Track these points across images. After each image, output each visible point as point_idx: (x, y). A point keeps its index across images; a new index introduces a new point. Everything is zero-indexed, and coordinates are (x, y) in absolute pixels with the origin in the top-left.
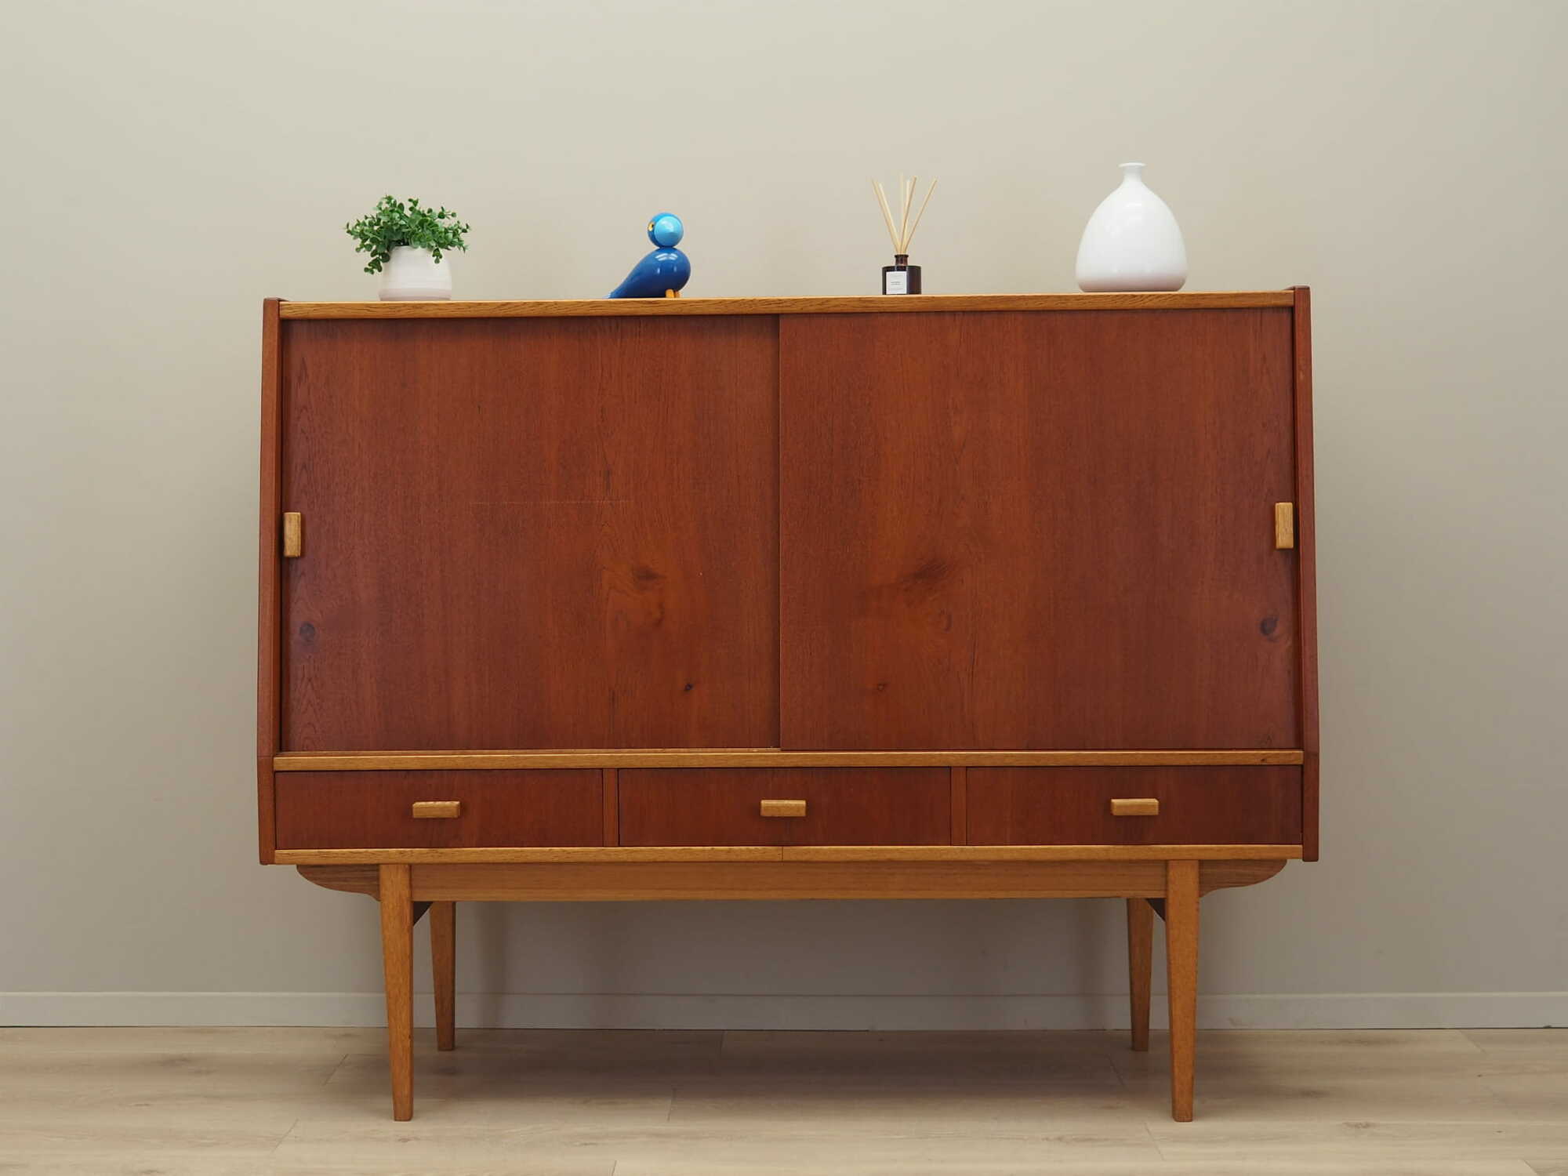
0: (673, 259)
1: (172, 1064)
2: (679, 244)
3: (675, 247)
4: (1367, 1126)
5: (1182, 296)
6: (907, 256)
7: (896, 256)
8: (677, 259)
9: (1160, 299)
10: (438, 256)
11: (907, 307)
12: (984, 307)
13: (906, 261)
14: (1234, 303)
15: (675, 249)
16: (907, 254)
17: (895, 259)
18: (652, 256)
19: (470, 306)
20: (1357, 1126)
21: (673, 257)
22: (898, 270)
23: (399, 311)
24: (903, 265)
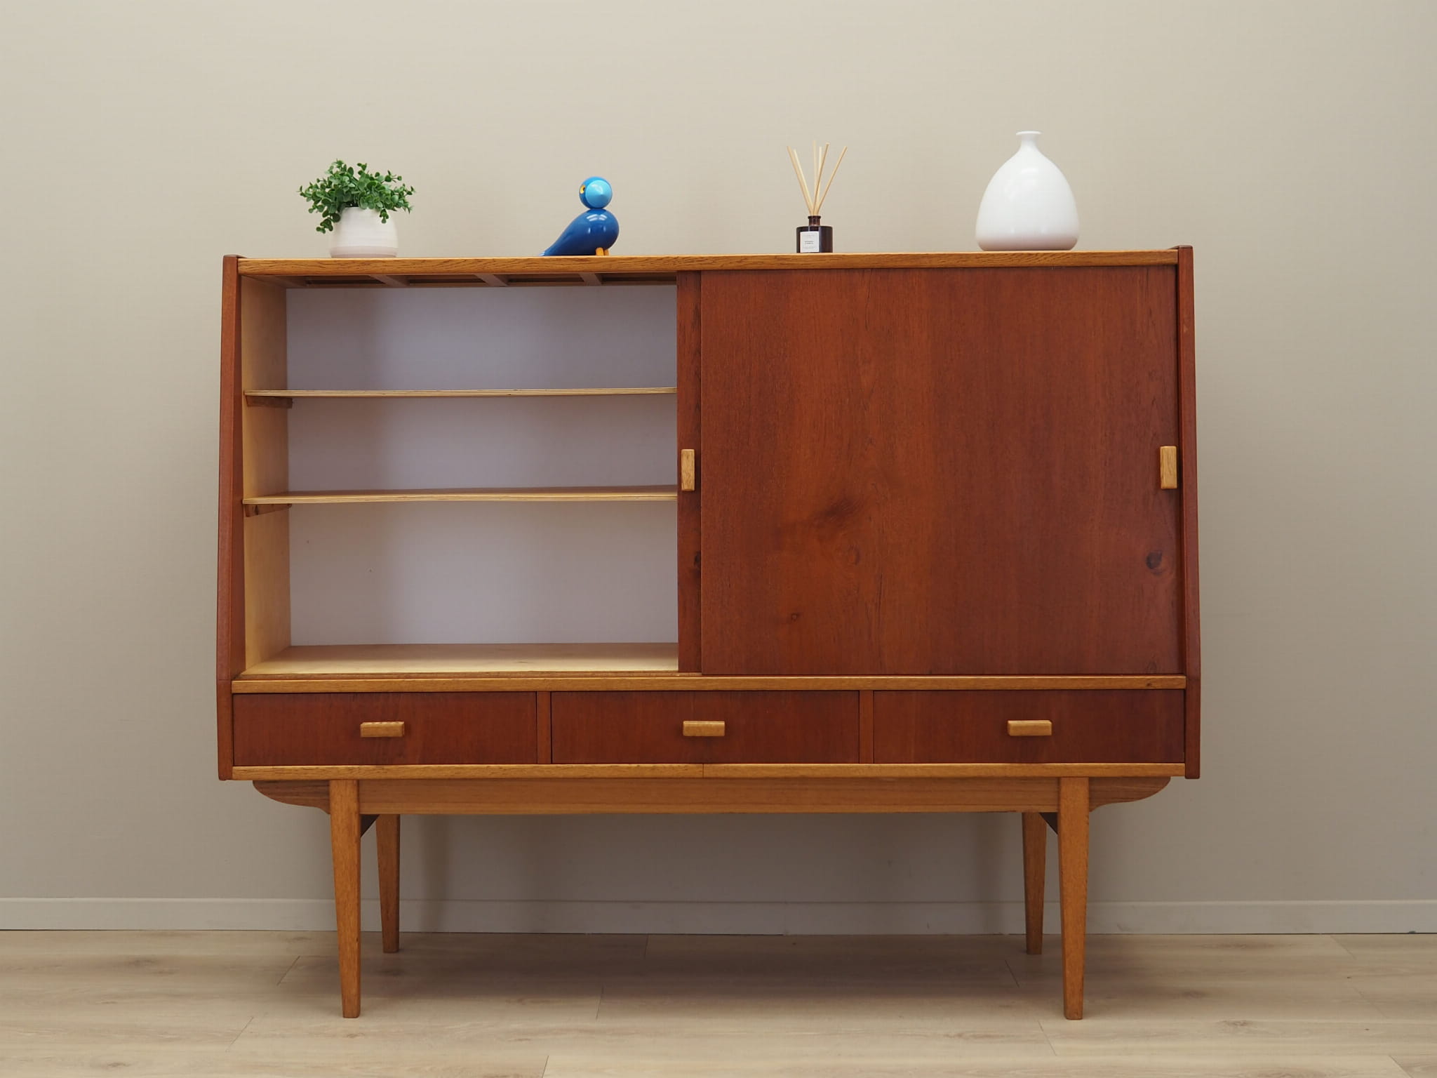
0: (603, 219)
1: (137, 965)
2: (608, 206)
3: (605, 208)
4: (1244, 1024)
5: (1075, 254)
6: (819, 217)
7: (810, 217)
8: (606, 220)
9: (1053, 257)
10: (385, 217)
11: (819, 264)
12: (890, 264)
13: (819, 222)
14: (1122, 261)
15: (605, 211)
16: (819, 215)
17: (808, 220)
18: (583, 217)
19: (414, 262)
20: (1235, 1024)
21: (603, 217)
22: (811, 230)
23: (349, 267)
24: (815, 225)
